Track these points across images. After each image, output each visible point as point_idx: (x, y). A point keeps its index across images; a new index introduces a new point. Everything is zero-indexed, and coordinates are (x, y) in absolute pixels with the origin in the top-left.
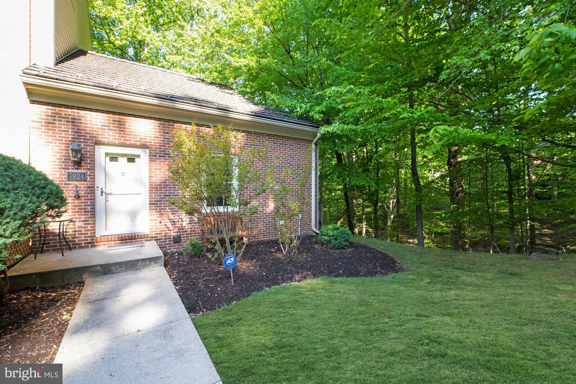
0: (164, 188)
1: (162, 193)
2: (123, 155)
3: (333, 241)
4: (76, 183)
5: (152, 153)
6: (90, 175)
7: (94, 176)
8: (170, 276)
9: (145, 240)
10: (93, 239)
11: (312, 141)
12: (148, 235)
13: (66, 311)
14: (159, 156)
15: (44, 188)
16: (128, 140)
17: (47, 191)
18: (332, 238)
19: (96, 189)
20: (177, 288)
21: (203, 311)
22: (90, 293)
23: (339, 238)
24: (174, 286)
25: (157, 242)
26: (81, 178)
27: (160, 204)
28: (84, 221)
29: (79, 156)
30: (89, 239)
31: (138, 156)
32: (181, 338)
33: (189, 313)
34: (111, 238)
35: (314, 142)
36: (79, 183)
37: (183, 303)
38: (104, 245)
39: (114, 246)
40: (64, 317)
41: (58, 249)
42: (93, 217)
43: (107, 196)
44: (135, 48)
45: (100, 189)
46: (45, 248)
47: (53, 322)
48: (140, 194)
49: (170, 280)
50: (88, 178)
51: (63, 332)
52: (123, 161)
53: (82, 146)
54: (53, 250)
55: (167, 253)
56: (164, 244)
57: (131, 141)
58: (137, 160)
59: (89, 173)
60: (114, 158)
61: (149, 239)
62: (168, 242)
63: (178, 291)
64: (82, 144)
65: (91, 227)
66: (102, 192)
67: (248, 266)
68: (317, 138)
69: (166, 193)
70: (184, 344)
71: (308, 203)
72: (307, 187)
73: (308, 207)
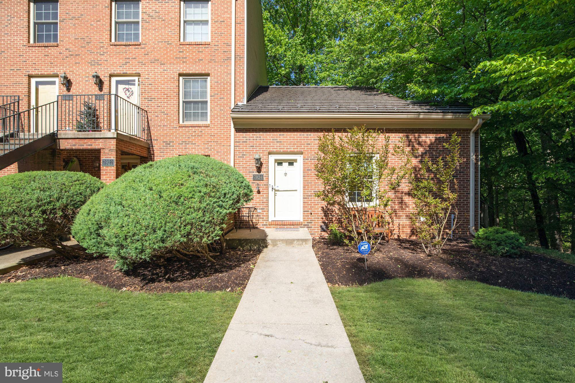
0: (314, 185)
1: (313, 189)
2: (285, 161)
3: (494, 246)
4: (258, 182)
5: (305, 157)
6: (266, 176)
7: (268, 176)
8: (316, 254)
9: (300, 227)
10: (267, 223)
11: (471, 130)
12: (302, 223)
13: (252, 263)
14: (310, 159)
15: (242, 182)
16: (289, 149)
17: (243, 184)
18: (493, 242)
19: (269, 186)
20: (320, 263)
21: (339, 285)
22: (264, 256)
23: (503, 243)
24: (318, 262)
25: (308, 230)
26: (261, 179)
27: (311, 198)
28: (262, 209)
29: (259, 163)
30: (265, 222)
31: (296, 161)
32: (318, 294)
33: (327, 282)
34: (278, 223)
35: (473, 130)
36: (259, 182)
37: (324, 274)
38: (273, 227)
39: (279, 229)
40: (251, 266)
41: (248, 227)
42: (267, 207)
43: (276, 192)
44: (296, 73)
45: (271, 186)
46: (241, 226)
47: (246, 267)
48: (296, 190)
49: (316, 257)
50: (265, 178)
51: (251, 274)
52: (285, 165)
53: (261, 156)
54: (245, 227)
55: (315, 239)
56: (314, 232)
57: (291, 149)
58: (295, 163)
59: (265, 175)
60: (280, 163)
61: (302, 226)
62: (316, 231)
63: (321, 265)
64: (261, 154)
65: (266, 214)
66: (272, 189)
67: (384, 258)
68: (477, 125)
69: (315, 189)
70: (320, 297)
71: (464, 203)
72: (463, 183)
73: (464, 207)
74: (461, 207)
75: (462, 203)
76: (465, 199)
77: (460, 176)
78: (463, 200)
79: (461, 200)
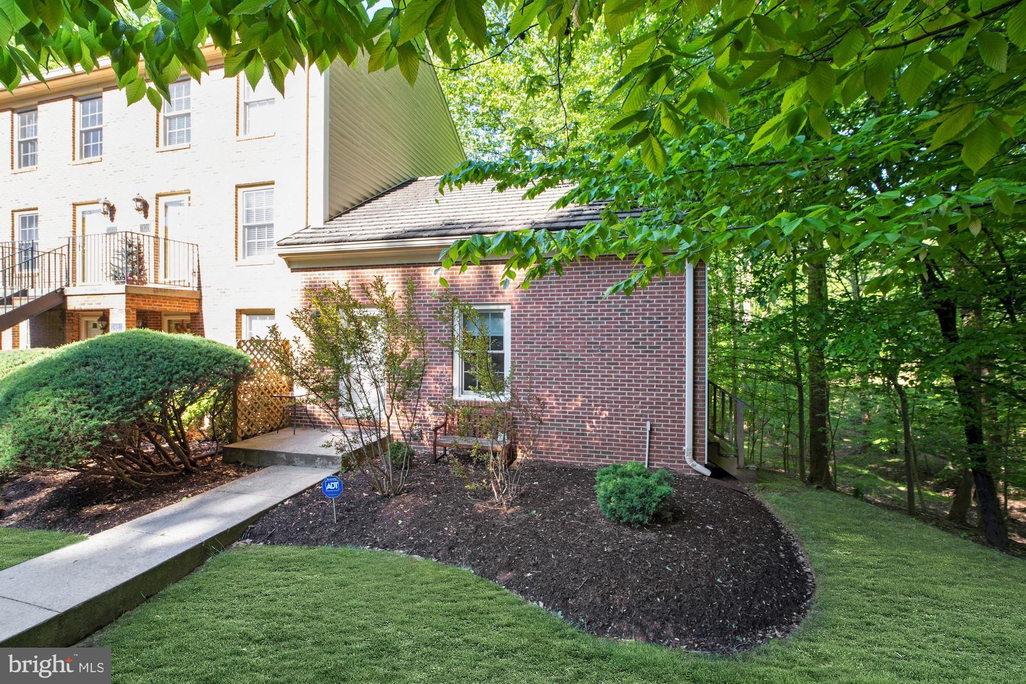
20: (286, 503)
30: (331, 418)
34: (351, 422)
41: (308, 426)
46: (299, 422)
54: (305, 425)
61: (386, 428)
63: (278, 507)
71: (673, 400)
72: (671, 361)
73: (674, 408)
74: (668, 408)
75: (669, 400)
76: (676, 392)
77: (665, 348)
78: (671, 395)
79: (667, 395)
